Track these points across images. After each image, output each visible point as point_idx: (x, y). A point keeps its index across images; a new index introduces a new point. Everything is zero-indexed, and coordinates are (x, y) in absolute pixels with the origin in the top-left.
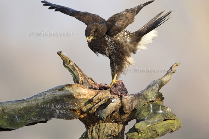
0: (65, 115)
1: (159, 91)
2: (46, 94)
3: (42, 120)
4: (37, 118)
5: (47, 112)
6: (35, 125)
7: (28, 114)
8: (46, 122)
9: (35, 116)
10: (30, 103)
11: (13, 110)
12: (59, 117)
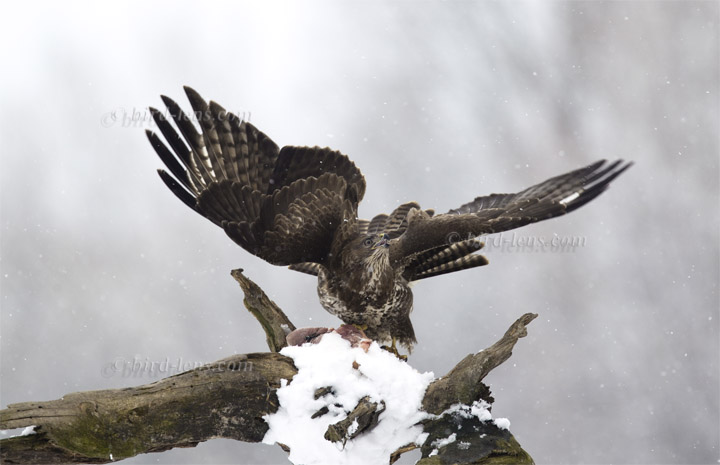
0: (242, 431)
1: (483, 381)
2: (197, 376)
3: (186, 440)
4: (173, 435)
5: (199, 422)
6: (167, 451)
7: (150, 423)
8: (194, 444)
9: (169, 430)
10: (157, 396)
11: (114, 412)
12: (226, 435)
